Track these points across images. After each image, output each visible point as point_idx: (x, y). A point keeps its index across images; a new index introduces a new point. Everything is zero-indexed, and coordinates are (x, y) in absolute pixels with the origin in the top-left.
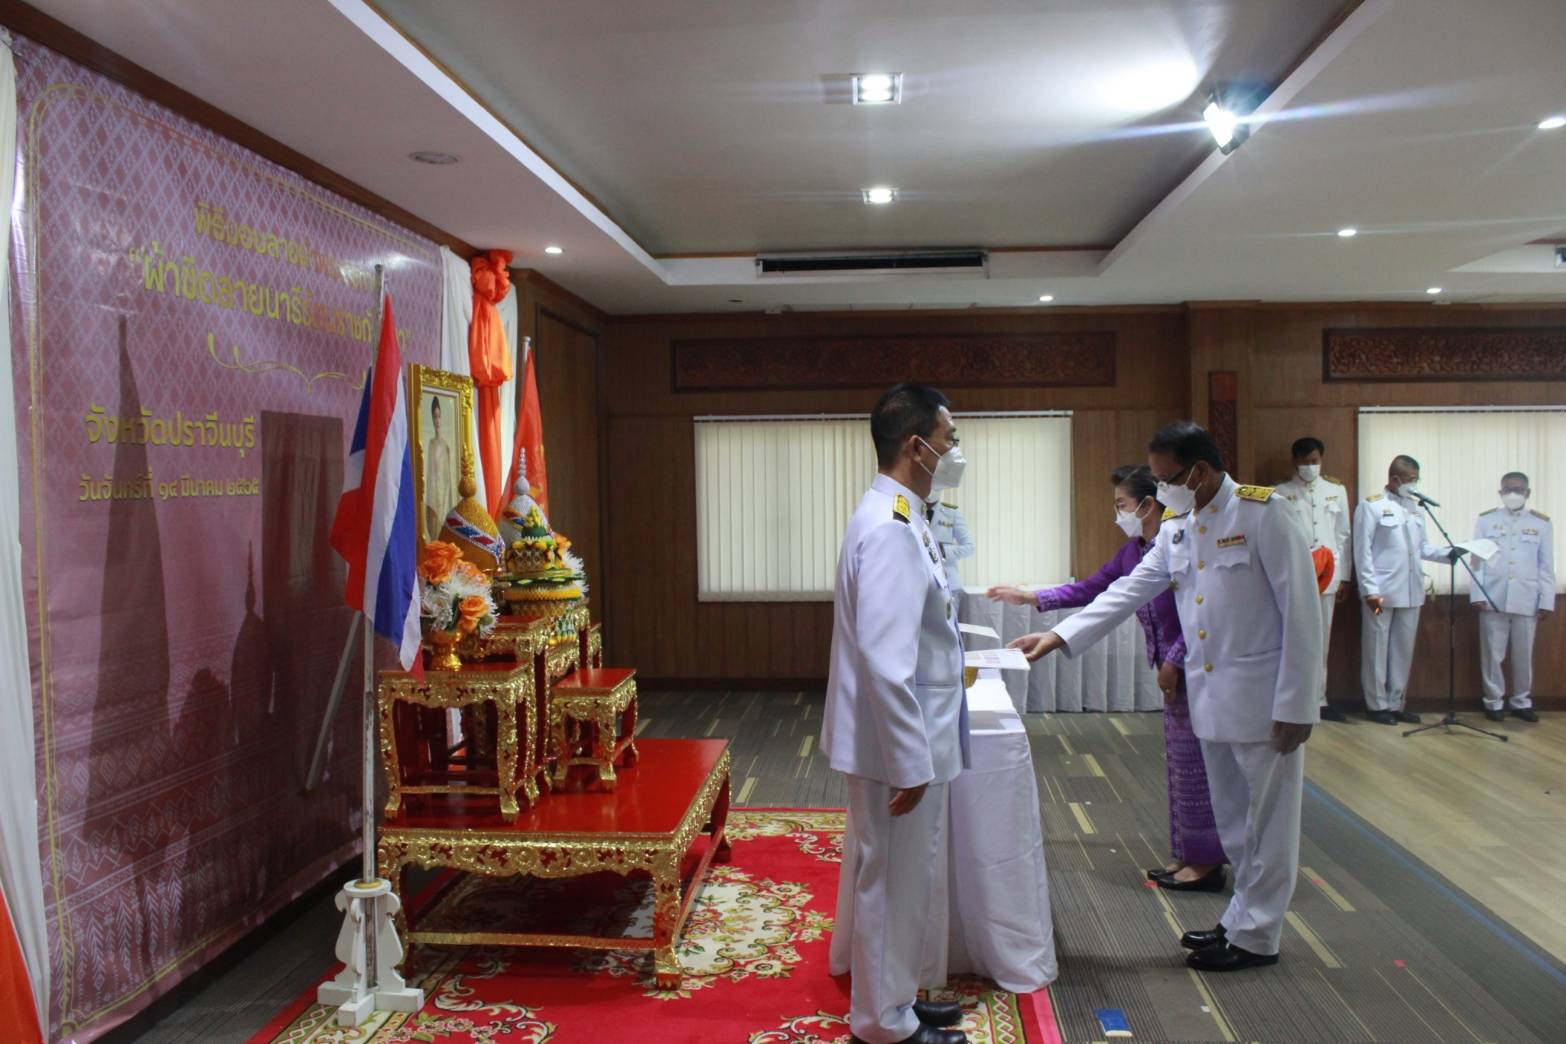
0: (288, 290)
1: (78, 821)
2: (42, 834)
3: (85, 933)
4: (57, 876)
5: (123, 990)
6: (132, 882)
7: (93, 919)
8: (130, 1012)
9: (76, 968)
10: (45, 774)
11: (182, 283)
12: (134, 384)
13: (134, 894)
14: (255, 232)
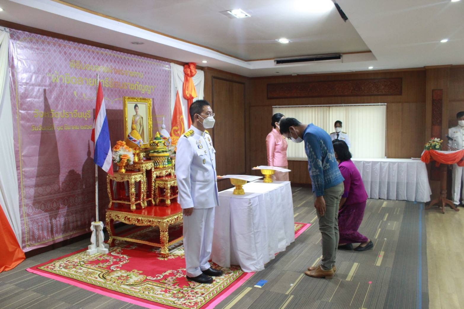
0: (104, 79)
1: (31, 201)
2: (20, 203)
3: (32, 226)
4: (24, 212)
5: (44, 240)
6: (48, 216)
7: (35, 223)
8: (46, 245)
9: (29, 233)
10: (21, 190)
11: (65, 80)
12: (49, 104)
13: (49, 219)
14: (91, 65)
